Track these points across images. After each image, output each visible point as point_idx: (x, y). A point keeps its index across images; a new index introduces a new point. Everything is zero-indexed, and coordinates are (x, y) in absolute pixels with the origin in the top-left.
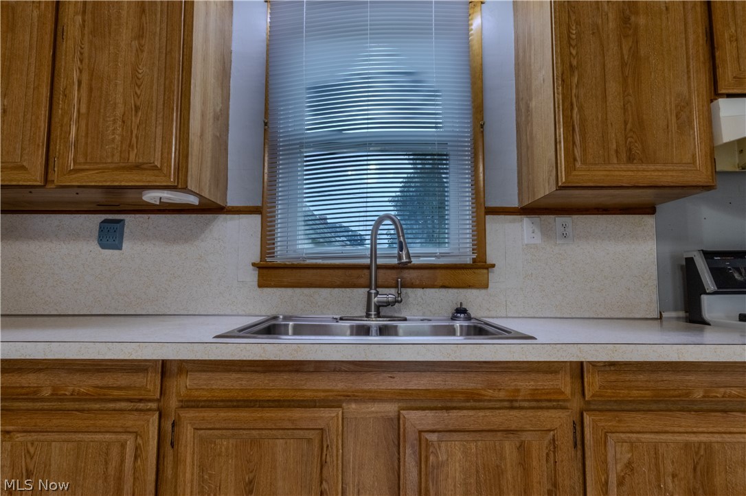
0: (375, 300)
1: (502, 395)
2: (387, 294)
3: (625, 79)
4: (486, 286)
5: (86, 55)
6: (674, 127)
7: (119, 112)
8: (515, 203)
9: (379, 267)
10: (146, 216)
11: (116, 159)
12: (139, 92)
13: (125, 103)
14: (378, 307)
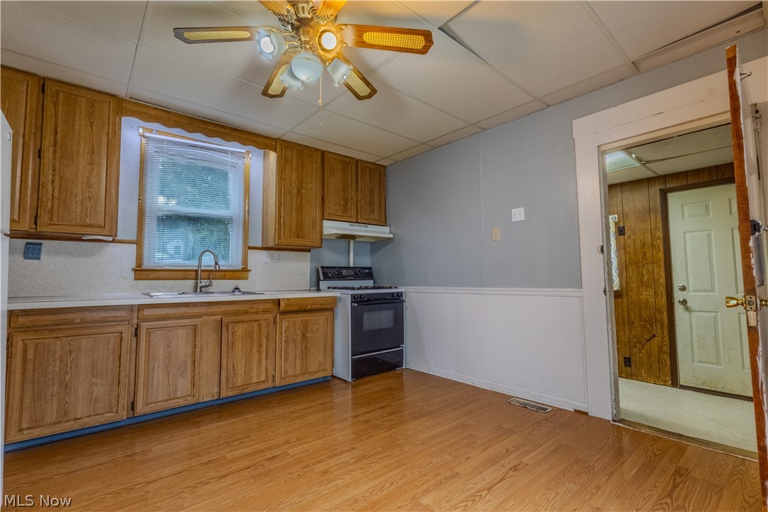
0: (199, 285)
1: (254, 310)
2: (204, 283)
3: (298, 210)
4: (247, 279)
5: (57, 167)
6: (311, 228)
7: (79, 198)
8: (260, 245)
9: (202, 271)
10: (58, 242)
11: (78, 220)
12: (91, 190)
13: (83, 195)
14: (201, 288)
